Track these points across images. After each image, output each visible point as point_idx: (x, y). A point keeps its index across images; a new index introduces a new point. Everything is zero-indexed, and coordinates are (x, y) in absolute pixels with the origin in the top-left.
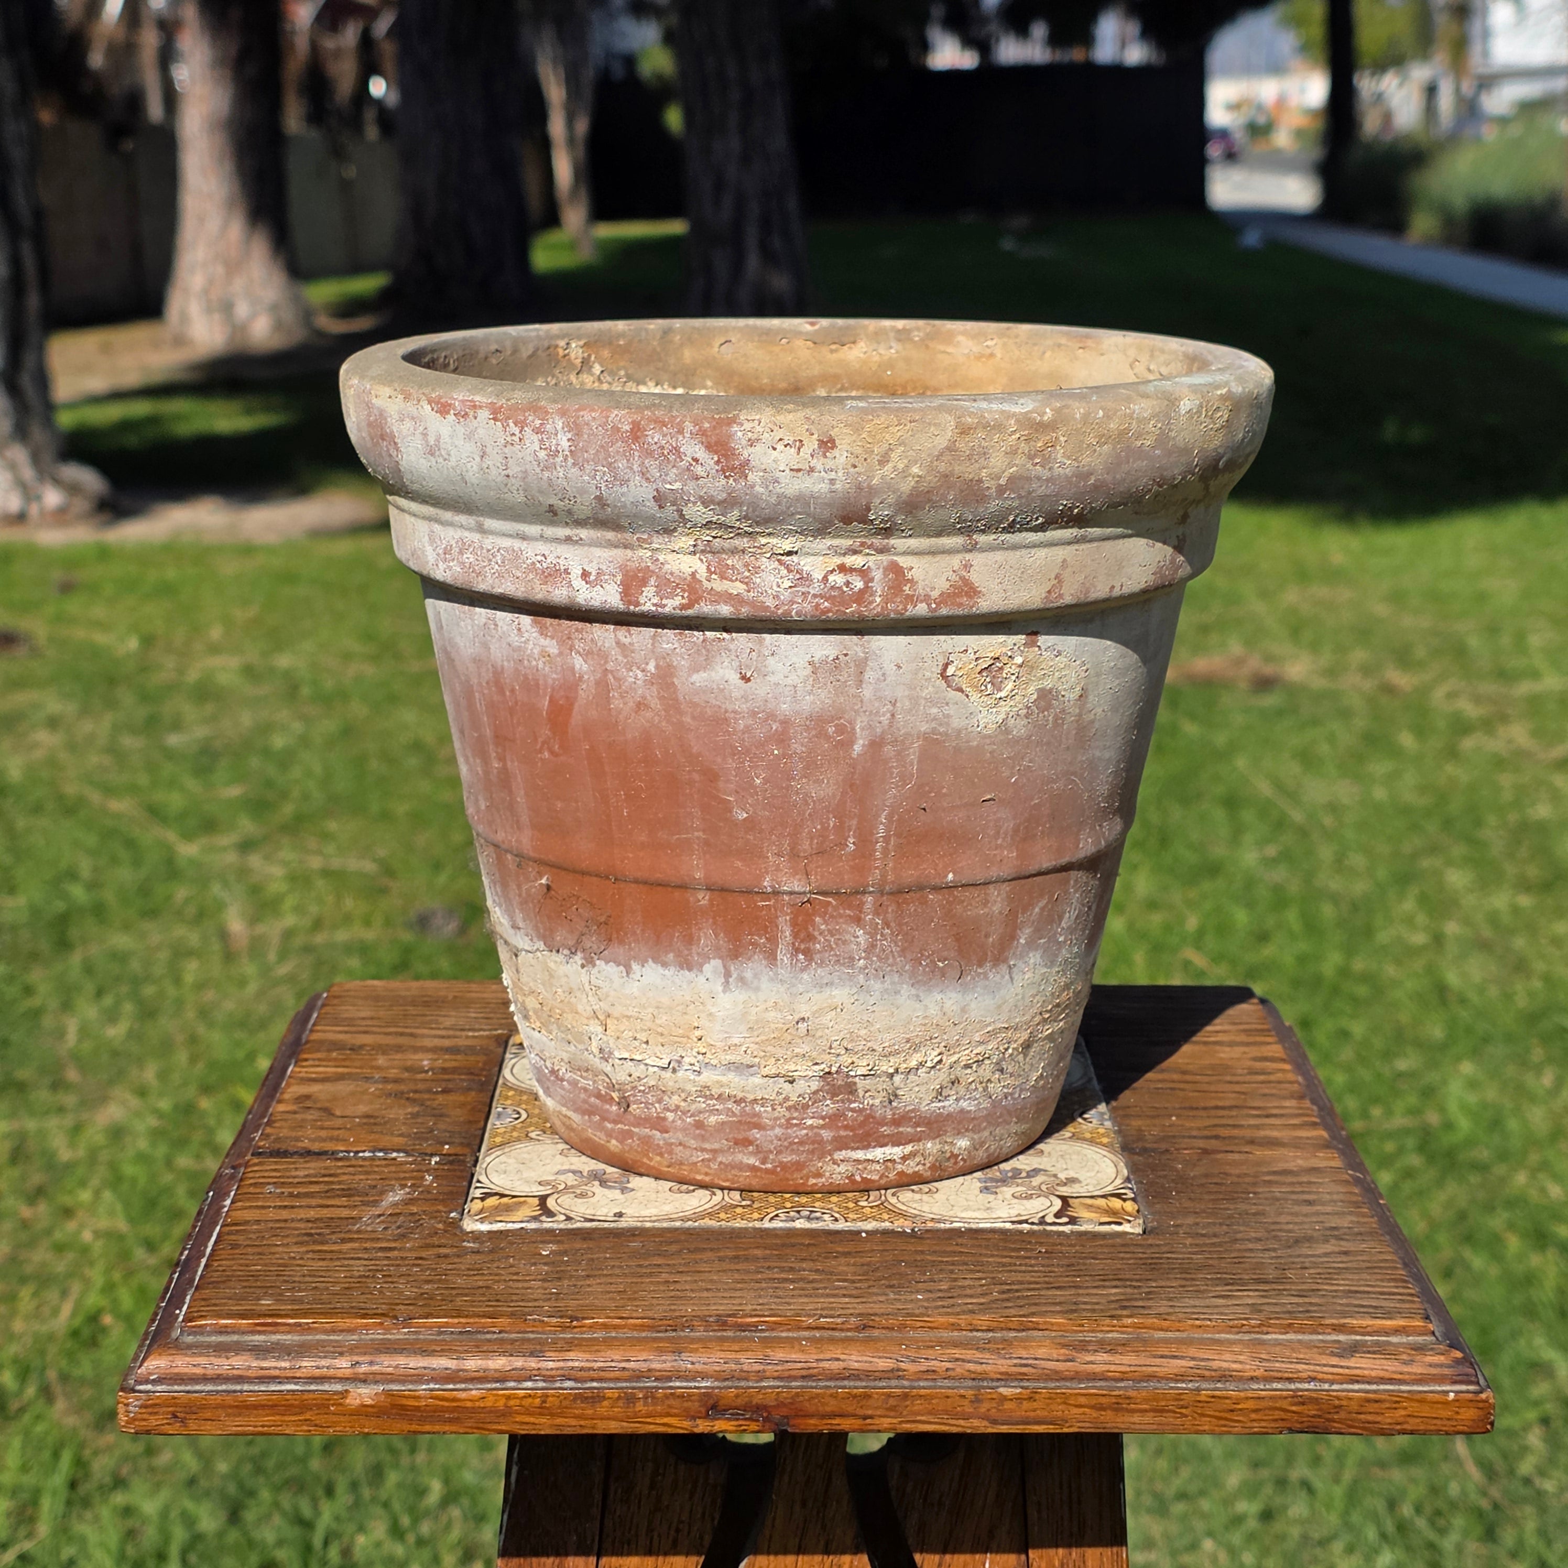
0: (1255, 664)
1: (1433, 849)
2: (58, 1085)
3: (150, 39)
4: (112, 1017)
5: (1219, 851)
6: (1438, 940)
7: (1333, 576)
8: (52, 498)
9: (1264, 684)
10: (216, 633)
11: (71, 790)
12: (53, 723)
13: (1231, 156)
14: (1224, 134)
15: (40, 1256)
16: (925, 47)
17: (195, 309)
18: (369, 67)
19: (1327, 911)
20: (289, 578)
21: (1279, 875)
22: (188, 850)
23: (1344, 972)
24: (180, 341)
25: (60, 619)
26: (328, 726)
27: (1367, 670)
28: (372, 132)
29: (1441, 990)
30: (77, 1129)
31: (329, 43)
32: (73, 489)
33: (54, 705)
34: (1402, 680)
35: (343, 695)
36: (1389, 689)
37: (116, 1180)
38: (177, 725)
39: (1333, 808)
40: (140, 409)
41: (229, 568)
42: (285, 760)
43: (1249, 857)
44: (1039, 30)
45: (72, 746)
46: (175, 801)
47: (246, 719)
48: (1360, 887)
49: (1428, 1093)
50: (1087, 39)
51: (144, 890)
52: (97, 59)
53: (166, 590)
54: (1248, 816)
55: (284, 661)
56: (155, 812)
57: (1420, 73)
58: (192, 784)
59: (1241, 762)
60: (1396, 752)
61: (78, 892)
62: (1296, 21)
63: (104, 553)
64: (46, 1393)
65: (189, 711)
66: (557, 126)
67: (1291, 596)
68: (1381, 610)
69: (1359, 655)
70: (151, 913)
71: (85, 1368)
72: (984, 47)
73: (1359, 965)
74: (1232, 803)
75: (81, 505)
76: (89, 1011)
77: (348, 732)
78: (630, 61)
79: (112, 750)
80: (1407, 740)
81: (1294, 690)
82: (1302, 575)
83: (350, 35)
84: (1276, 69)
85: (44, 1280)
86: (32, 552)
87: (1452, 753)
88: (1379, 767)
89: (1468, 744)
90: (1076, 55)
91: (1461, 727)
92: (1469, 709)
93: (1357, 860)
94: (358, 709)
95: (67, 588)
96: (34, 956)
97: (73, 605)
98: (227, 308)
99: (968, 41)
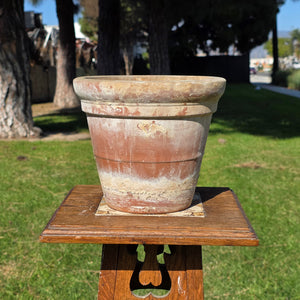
0: (255, 164)
1: (288, 197)
2: (31, 236)
3: (52, 51)
4: (41, 224)
5: (247, 197)
6: (288, 213)
7: (271, 149)
8: (32, 133)
9: (257, 168)
10: (61, 157)
11: (34, 184)
12: (31, 173)
13: (255, 73)
14: (253, 69)
15: (27, 265)
16: (196, 53)
17: (59, 100)
18: (92, 57)
19: (267, 209)
20: (75, 147)
21: (258, 202)
22: (55, 195)
23: (270, 219)
24: (56, 106)
25: (33, 154)
26: (82, 173)
27: (277, 165)
28: (92, 68)
29: (288, 222)
30: (34, 243)
31: (85, 52)
32: (36, 132)
33: (31, 169)
34: (284, 167)
35: (84, 168)
36: (281, 169)
37: (41, 252)
38: (54, 173)
39: (269, 190)
40: (48, 118)
41: (64, 145)
42: (73, 179)
43: (253, 198)
44: (218, 49)
45: (35, 177)
46: (53, 187)
47: (67, 172)
48: (273, 204)
49: (284, 240)
50: (227, 51)
51: (47, 202)
52: (42, 54)
53: (53, 149)
54: (253, 191)
55: (74, 162)
56: (50, 188)
57: (291, 58)
58: (56, 184)
59: (252, 181)
60: (281, 180)
61: (35, 202)
62: (267, 48)
63: (41, 143)
64: (28, 289)
65: (56, 171)
66: (127, 67)
67: (263, 152)
68: (280, 154)
69: (275, 163)
70: (49, 206)
71: (34, 284)
72: (207, 52)
73: (273, 218)
74: (250, 189)
75: (37, 135)
76: (36, 223)
77: (85, 175)
78: (141, 55)
79: (42, 177)
80: (284, 178)
81: (262, 169)
82: (265, 148)
83: (89, 50)
84: (263, 57)
85: (27, 269)
86: (28, 143)
87: (292, 180)
88: (278, 183)
89: (295, 179)
90: (225, 54)
91: (294, 176)
92: (296, 173)
93: (273, 199)
94: (87, 171)
95: (34, 149)
96: (27, 213)
97: (35, 152)
98: (65, 100)
99: (205, 52)
